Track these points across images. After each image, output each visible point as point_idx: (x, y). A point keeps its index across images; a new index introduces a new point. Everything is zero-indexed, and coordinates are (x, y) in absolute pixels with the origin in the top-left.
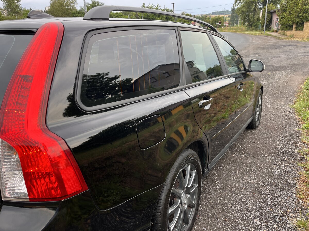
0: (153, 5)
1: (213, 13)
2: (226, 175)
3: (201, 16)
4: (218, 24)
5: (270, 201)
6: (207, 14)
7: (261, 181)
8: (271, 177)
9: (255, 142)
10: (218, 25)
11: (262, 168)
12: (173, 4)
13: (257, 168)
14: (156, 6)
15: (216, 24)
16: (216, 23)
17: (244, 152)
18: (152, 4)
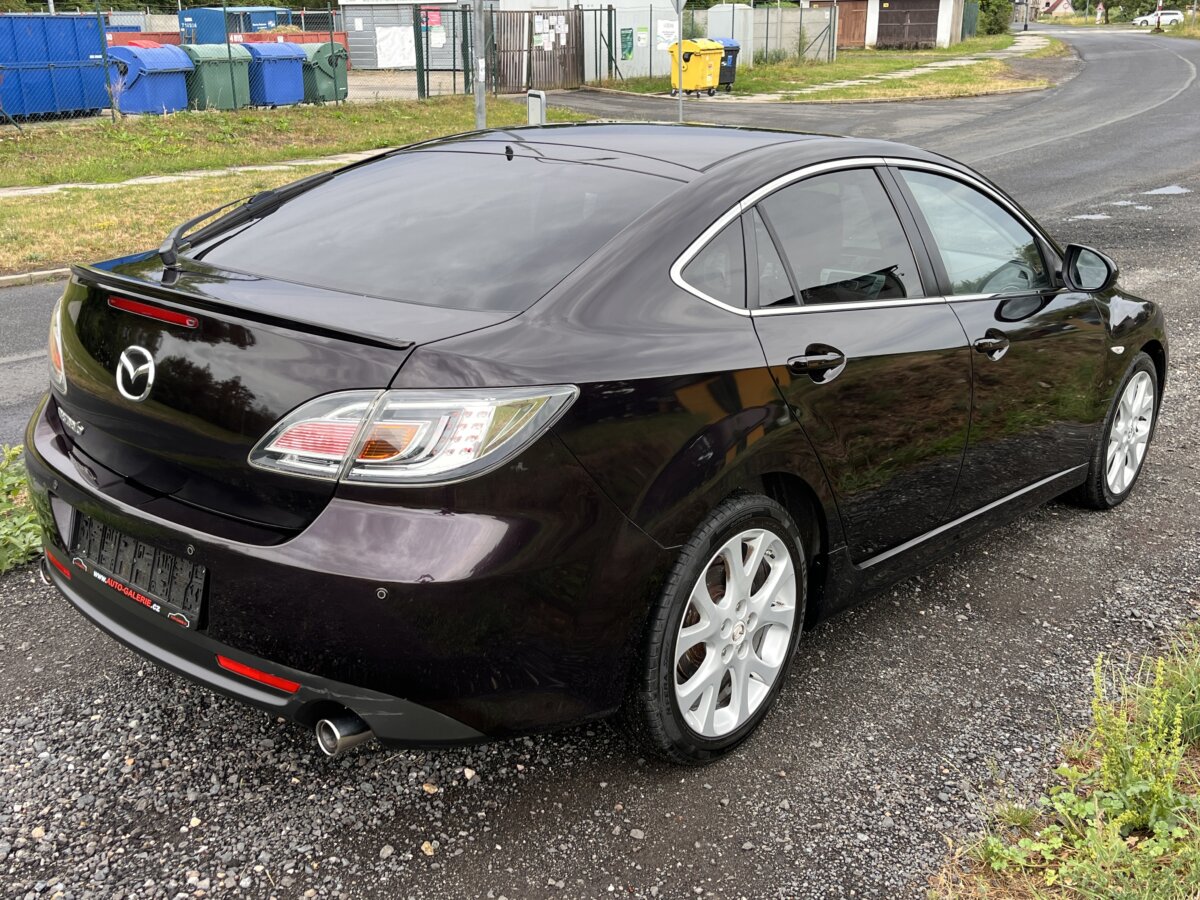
2: (855, 667)
5: (956, 750)
7: (968, 695)
8: (1012, 688)
9: (1035, 577)
11: (1001, 661)
13: (980, 659)
17: (971, 605)
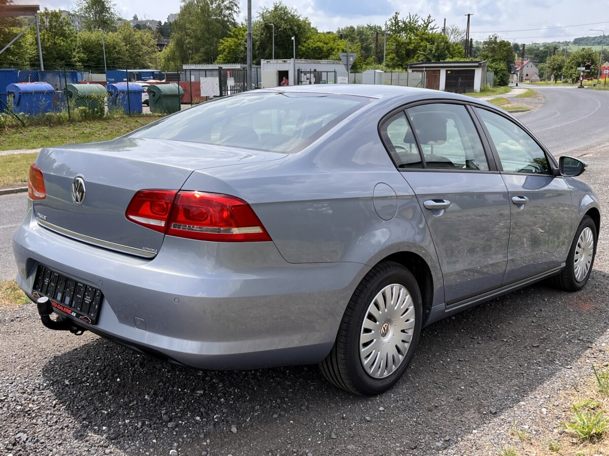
0: (417, 17)
1: (577, 42)
3: (545, 45)
4: (584, 69)
6: (559, 42)
10: (583, 72)
12: (469, 15)
14: (424, 22)
15: (579, 68)
16: (579, 66)
18: (416, 15)
